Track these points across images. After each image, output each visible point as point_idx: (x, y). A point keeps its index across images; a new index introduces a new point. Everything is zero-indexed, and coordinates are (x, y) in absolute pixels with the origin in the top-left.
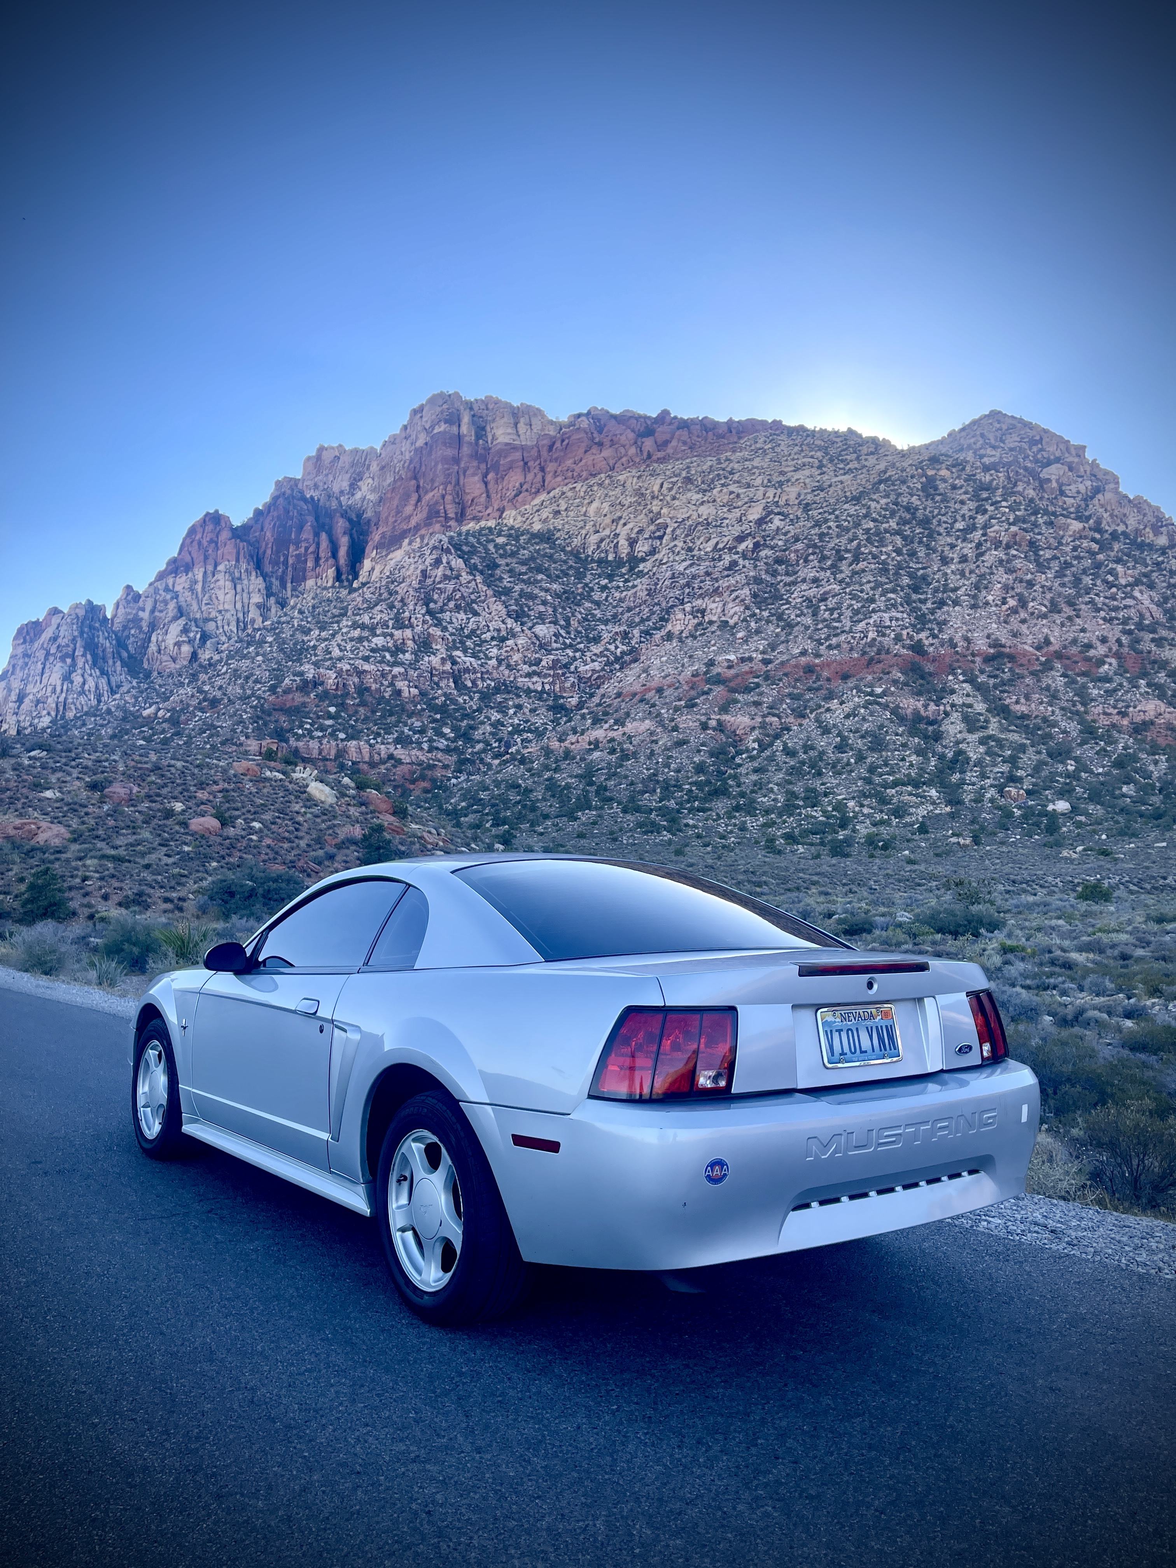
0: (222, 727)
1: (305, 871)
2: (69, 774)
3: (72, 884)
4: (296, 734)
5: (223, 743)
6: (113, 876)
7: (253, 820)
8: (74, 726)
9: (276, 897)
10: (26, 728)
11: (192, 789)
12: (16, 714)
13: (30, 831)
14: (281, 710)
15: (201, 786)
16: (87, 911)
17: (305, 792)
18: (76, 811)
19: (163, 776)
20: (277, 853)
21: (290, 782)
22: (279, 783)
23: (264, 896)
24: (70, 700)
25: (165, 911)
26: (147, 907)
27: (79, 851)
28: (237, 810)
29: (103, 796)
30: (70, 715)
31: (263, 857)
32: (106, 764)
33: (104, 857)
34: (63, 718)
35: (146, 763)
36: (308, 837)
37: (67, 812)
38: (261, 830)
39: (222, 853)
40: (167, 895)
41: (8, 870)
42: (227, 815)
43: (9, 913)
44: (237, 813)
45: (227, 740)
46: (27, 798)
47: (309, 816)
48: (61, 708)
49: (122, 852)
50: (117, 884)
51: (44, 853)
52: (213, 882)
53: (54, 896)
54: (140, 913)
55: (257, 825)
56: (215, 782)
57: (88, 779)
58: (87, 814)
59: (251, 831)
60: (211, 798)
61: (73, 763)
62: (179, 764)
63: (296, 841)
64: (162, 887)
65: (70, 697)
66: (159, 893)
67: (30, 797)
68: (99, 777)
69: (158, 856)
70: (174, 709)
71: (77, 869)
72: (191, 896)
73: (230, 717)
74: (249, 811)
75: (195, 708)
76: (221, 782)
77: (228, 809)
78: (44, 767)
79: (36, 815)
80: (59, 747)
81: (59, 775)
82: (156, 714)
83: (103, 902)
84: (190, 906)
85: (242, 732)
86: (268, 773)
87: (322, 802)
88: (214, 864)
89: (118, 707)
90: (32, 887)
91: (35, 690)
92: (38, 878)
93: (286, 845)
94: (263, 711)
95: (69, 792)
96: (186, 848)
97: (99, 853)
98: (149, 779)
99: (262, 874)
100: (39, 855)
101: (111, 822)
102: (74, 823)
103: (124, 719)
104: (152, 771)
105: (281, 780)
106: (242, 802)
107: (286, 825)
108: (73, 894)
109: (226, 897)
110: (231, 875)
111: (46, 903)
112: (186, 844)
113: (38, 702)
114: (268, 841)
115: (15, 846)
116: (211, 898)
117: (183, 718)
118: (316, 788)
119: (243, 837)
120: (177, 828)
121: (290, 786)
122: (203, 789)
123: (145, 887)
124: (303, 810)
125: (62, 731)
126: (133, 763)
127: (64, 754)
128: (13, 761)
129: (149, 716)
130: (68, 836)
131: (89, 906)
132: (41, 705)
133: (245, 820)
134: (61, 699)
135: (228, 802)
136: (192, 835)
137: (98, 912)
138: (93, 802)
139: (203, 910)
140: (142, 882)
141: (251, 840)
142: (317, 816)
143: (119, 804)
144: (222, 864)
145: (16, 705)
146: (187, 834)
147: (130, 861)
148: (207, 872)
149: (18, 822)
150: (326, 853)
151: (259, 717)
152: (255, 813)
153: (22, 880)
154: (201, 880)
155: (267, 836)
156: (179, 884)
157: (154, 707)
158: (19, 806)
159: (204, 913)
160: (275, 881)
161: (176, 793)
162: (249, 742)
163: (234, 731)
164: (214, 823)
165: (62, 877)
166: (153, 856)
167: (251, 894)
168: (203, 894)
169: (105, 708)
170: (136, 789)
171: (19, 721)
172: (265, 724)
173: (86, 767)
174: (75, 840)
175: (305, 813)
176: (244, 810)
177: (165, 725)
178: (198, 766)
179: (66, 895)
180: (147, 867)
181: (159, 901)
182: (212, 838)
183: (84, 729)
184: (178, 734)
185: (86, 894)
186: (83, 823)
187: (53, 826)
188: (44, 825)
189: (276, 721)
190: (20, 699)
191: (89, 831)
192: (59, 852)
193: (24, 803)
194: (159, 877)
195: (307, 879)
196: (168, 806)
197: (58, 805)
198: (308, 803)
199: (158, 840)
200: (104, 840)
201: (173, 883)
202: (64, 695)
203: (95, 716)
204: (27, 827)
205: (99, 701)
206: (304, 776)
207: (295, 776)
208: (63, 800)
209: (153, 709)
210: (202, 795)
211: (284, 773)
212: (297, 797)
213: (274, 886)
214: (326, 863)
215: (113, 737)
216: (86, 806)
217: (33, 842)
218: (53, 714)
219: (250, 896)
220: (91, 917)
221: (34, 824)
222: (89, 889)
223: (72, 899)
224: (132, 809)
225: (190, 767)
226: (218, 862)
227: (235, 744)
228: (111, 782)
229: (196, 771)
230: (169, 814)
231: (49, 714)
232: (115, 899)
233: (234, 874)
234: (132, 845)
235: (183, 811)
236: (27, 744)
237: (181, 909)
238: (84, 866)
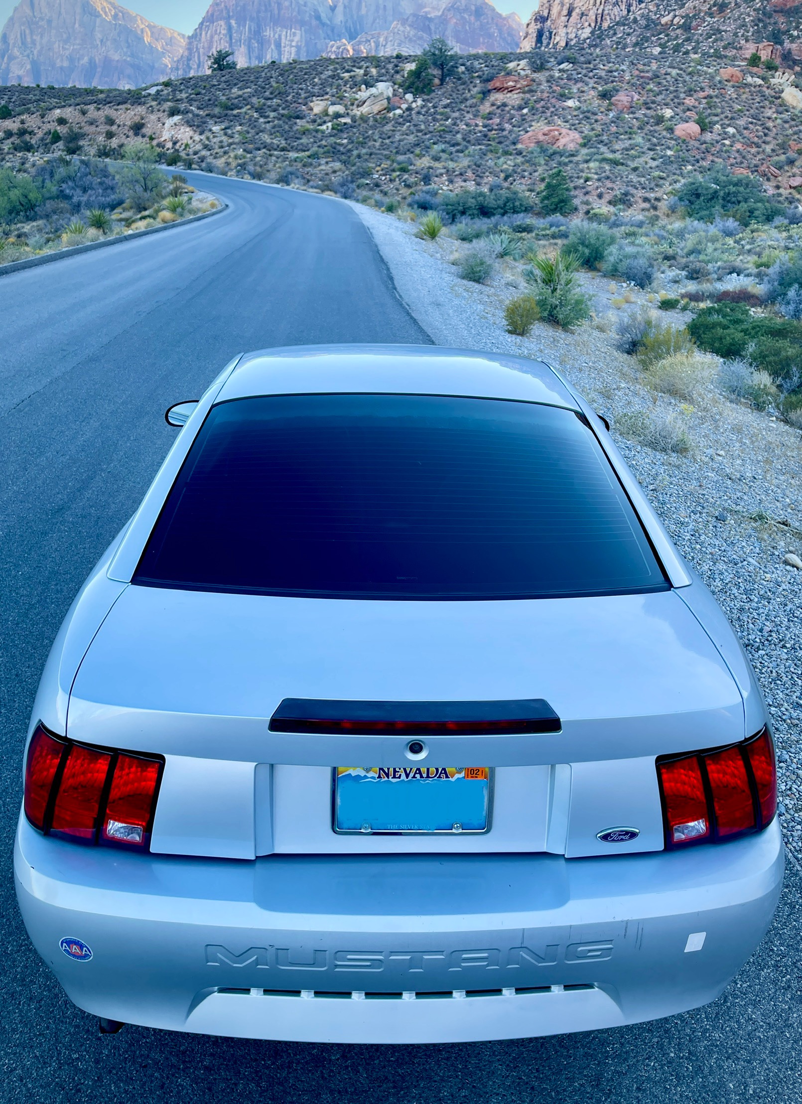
0: (726, 31)
1: (766, 175)
2: (587, 84)
3: (577, 184)
4: (791, 36)
5: (725, 48)
6: (608, 178)
7: (729, 125)
8: (607, 35)
9: (734, 199)
10: (572, 40)
11: (682, 95)
12: (566, 26)
13: (554, 137)
14: (781, 11)
15: (690, 92)
16: (585, 208)
17: (780, 97)
18: (588, 118)
19: (659, 83)
20: (744, 157)
21: (768, 88)
22: (758, 89)
23: (724, 199)
24: (606, 12)
25: (643, 210)
26: (630, 205)
27: (587, 155)
28: (717, 115)
29: (611, 104)
30: (605, 25)
31: (732, 161)
32: (616, 74)
33: (605, 160)
34: (600, 28)
35: (648, 72)
36: (775, 142)
37: (582, 119)
38: (734, 136)
39: (698, 157)
40: (647, 195)
41: (535, 172)
42: (707, 121)
43: (532, 207)
44: (716, 119)
45: (729, 44)
46: (554, 107)
47: (779, 121)
48: (599, 19)
49: (618, 156)
50: (610, 185)
51: (561, 156)
52: (685, 185)
53: (562, 195)
54: (624, 210)
55: (731, 130)
56: (702, 89)
57: (600, 89)
58: (596, 121)
59: (725, 135)
60: (697, 104)
61: (591, 74)
62: (674, 72)
63: (763, 145)
64: (643, 188)
65: (606, 9)
66: (640, 193)
67: (557, 106)
68: (609, 86)
69: (646, 160)
70: (687, 15)
71: (582, 171)
72: (665, 197)
73: (735, 20)
74: (726, 117)
75: (706, 13)
76: (707, 89)
77: (709, 115)
78: (569, 79)
79: (559, 123)
80: (582, 59)
81: (579, 85)
82: (672, 21)
83: (598, 199)
84: (663, 206)
85: (743, 36)
86: (749, 79)
87: (793, 108)
88: (690, 167)
89: (642, 16)
90: (549, 186)
91: (581, 4)
92: (553, 178)
93: (754, 150)
94: (764, 14)
95: (585, 101)
96: (669, 153)
97: (600, 157)
98: (648, 87)
99: (725, 178)
100: (557, 158)
101: (614, 129)
102: (586, 129)
103: (647, 27)
104: (651, 79)
105: (760, 86)
106: (723, 108)
107: (757, 131)
108: (576, 193)
109: (693, 198)
110: (700, 178)
111: (556, 200)
112: (669, 148)
113: (583, 14)
114: (738, 146)
115: (543, 151)
116: (681, 199)
117: (694, 23)
118: (790, 94)
119: (717, 142)
120: (664, 133)
121: (767, 92)
122: (691, 96)
123: (630, 188)
124: (775, 115)
125: (598, 41)
126: (637, 73)
127: (585, 66)
128: (547, 74)
129: (666, 24)
130: (581, 141)
131: (587, 203)
132: (584, 17)
133: (721, 125)
134: (600, 11)
135: (710, 108)
136: (676, 140)
137: (593, 209)
138: (602, 109)
139: (673, 209)
140: (629, 183)
141: (724, 145)
142: (786, 122)
143: (622, 112)
144: (696, 167)
145: (566, 19)
146: (671, 139)
147: (622, 164)
148: (682, 175)
149: (546, 129)
150: (788, 158)
151: (760, 20)
152: (732, 118)
153: (543, 180)
154: (675, 182)
155: (738, 141)
156: (657, 185)
157: (672, 14)
158: (549, 114)
159: (673, 212)
160: (736, 185)
161: (668, 100)
162: (748, 45)
163: (736, 34)
164: (696, 128)
165: (571, 177)
166: (642, 160)
167: (714, 195)
168: (675, 195)
169: (632, 17)
170: (636, 97)
171: (567, 33)
172: (765, 27)
173: (600, 78)
174: (584, 145)
175: (776, 118)
176: (722, 116)
177: (679, 31)
178: (690, 74)
179: (572, 193)
180: (635, 169)
181: (640, 201)
182: (692, 142)
183: (614, 38)
184: (688, 39)
185: (587, 193)
186: (593, 129)
187: (570, 132)
188: (564, 131)
189: (775, 23)
190: (569, 14)
191: (597, 136)
192: (573, 155)
193: (552, 112)
194: (643, 179)
195: (766, 183)
196: (659, 112)
197: (575, 113)
198: (781, 109)
199: (648, 145)
200: (606, 145)
201: (652, 185)
202: (602, 7)
203: (624, 25)
204: (552, 133)
205: (629, 11)
206: (782, 81)
207: (773, 81)
208: (580, 108)
209: (670, 17)
210: (689, 102)
211: (763, 79)
212: (771, 103)
213: (733, 189)
214: (786, 168)
215: (636, 44)
216: (596, 114)
217: (555, 147)
218: (593, 25)
219: (713, 198)
220: (588, 212)
221: (557, 130)
222: (589, 189)
223: (576, 197)
224: (631, 116)
225: (684, 75)
226: (693, 165)
227: (735, 48)
228: (617, 91)
229: (687, 78)
230: (660, 120)
231: (590, 25)
232: (607, 197)
233: (704, 177)
234: (627, 150)
235: (672, 117)
236: (559, 58)
237: (655, 208)
238: (588, 168)
